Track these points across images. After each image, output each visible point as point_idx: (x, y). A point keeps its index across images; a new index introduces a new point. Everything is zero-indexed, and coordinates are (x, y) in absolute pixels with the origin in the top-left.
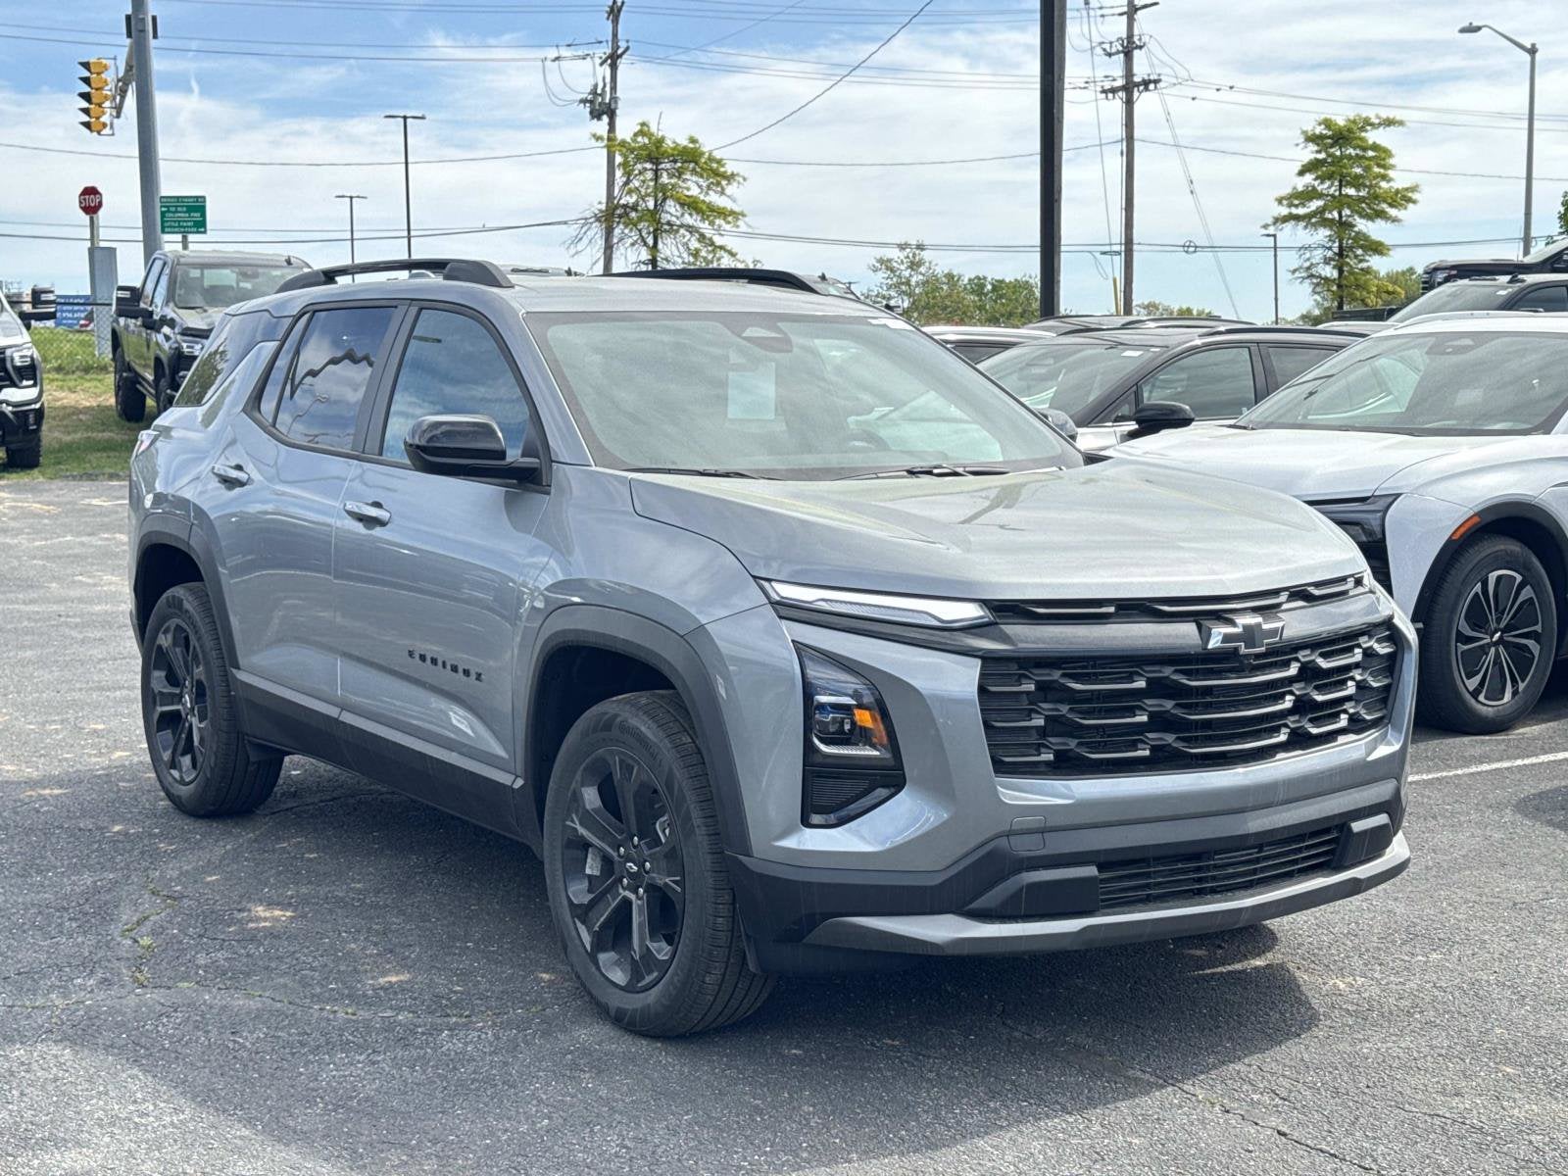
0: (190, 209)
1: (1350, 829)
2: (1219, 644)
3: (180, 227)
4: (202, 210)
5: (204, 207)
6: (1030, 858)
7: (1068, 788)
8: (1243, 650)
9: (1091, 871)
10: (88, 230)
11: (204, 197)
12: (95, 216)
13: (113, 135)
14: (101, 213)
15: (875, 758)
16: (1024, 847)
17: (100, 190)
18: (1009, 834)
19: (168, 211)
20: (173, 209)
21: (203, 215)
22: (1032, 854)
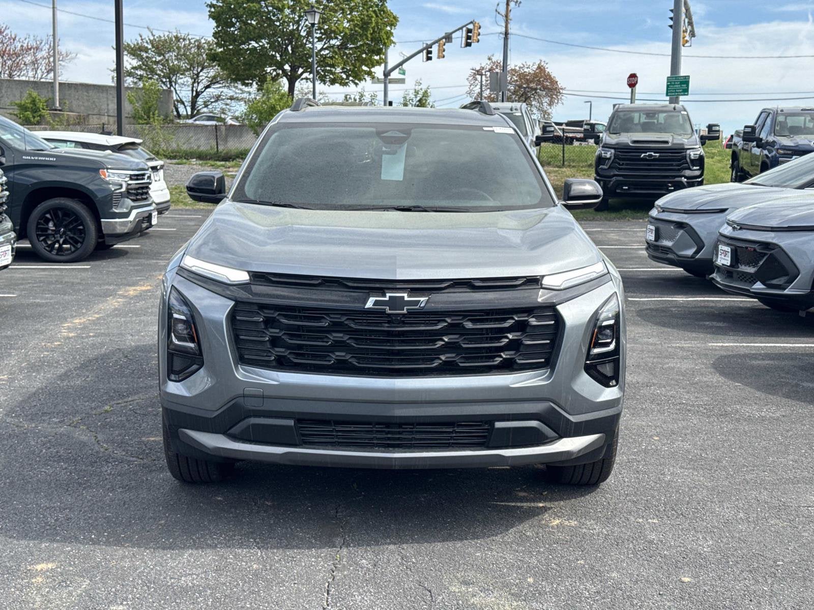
0: (681, 83)
1: (494, 425)
2: (371, 306)
3: (676, 92)
4: (687, 83)
5: (688, 82)
6: (253, 411)
7: (278, 375)
8: (388, 311)
9: (291, 423)
10: (630, 95)
11: (689, 76)
12: (634, 88)
13: (691, 46)
14: (637, 86)
15: (191, 348)
16: (250, 404)
17: (637, 75)
18: (244, 396)
19: (671, 85)
20: (673, 83)
21: (688, 86)
22: (254, 408)
